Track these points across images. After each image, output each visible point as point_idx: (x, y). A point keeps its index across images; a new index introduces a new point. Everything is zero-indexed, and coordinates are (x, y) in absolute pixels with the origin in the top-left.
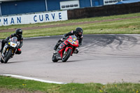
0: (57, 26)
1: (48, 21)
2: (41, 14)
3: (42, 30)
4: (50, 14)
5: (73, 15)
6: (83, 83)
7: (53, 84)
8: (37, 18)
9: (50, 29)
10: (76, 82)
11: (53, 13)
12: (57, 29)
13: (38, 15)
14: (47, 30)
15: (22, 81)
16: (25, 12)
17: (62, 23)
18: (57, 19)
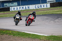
0: (45, 10)
1: (41, 8)
2: (38, 5)
3: (39, 12)
4: (42, 5)
5: (52, 5)
6: (57, 35)
7: (43, 36)
8: (37, 7)
9: (42, 12)
10: (53, 35)
11: (44, 4)
12: (45, 11)
13: (37, 5)
14: (41, 12)
15: (30, 34)
16: (31, 4)
17: (47, 9)
18: (45, 7)
